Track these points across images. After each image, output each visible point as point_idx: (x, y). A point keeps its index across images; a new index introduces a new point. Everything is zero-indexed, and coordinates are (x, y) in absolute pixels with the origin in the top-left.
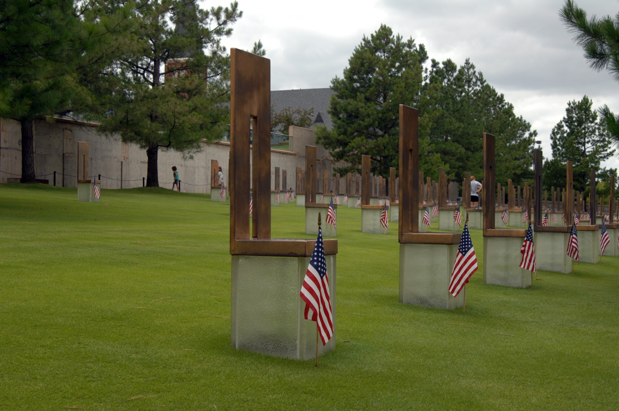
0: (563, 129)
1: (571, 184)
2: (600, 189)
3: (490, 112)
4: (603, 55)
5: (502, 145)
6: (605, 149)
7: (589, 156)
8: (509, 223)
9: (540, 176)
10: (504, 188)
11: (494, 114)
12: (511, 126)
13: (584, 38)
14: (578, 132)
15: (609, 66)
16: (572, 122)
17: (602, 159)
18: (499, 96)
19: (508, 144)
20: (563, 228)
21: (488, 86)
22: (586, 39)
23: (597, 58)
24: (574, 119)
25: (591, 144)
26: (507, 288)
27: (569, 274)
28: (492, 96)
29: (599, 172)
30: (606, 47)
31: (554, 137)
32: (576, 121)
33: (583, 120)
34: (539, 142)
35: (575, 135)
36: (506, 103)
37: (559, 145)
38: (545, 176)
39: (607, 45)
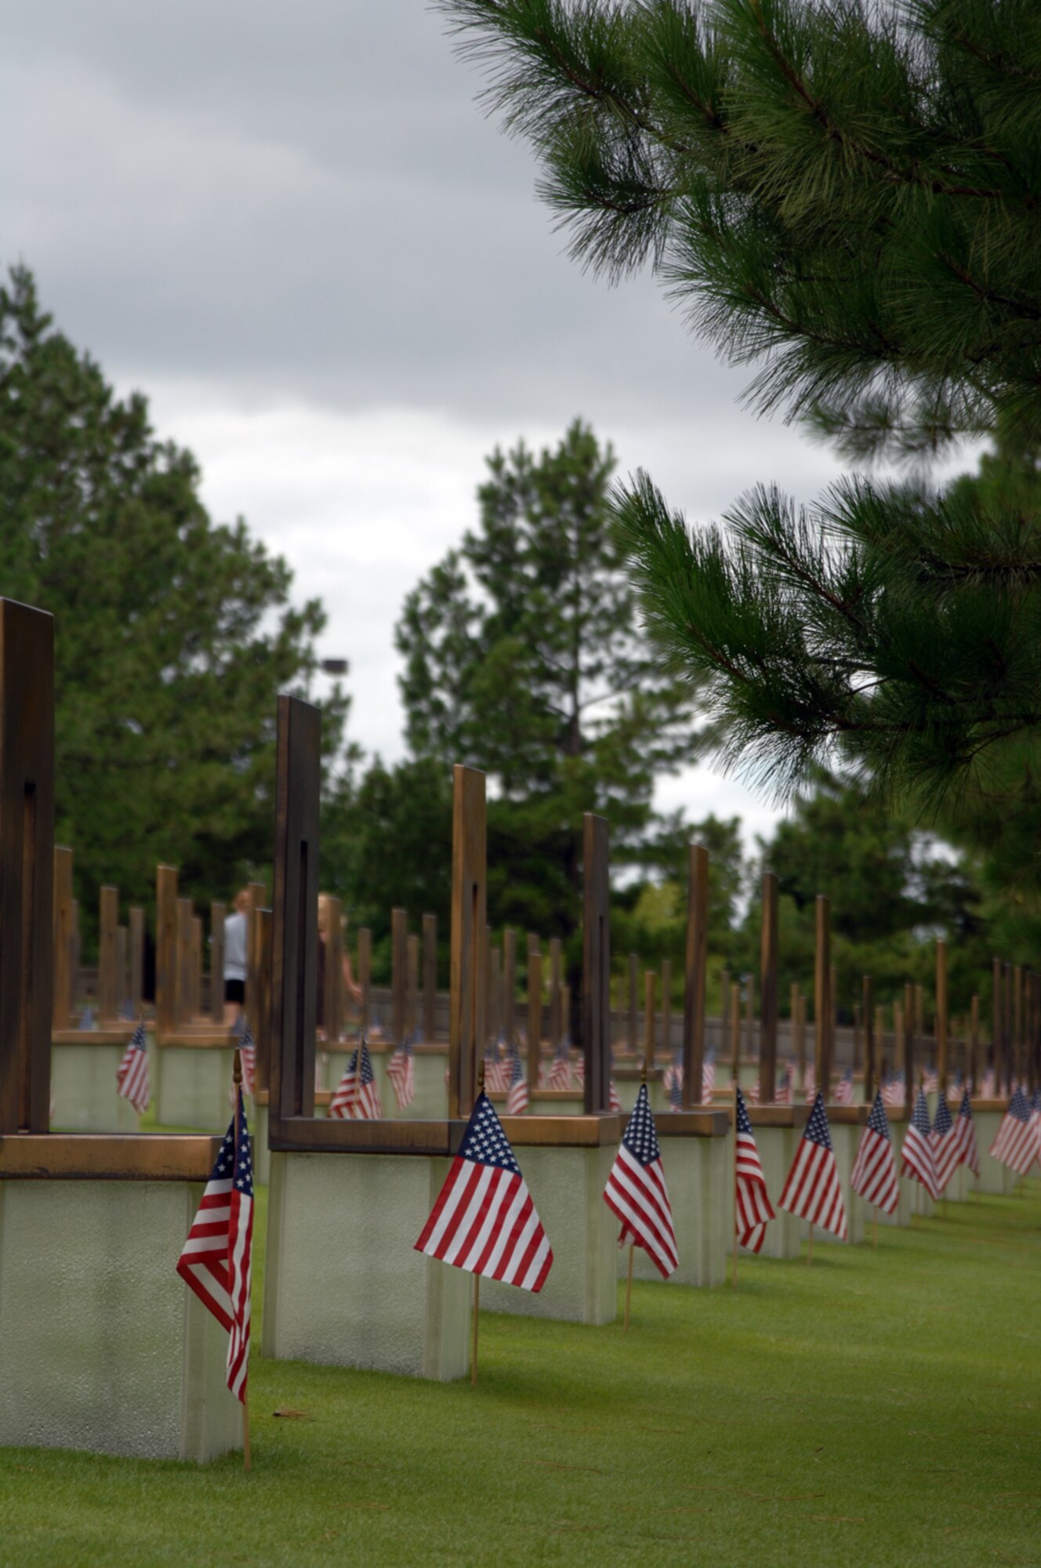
0: (459, 596)
1: (475, 889)
2: (653, 927)
3: (73, 493)
4: (640, 189)
5: (136, 675)
6: (683, 709)
7: (600, 745)
8: (158, 1110)
9: (304, 846)
10: (137, 913)
11: (95, 505)
12: (185, 572)
13: (541, 90)
14: (542, 618)
15: (670, 258)
16: (512, 559)
17: (662, 764)
18: (121, 406)
19: (168, 674)
20: (427, 1128)
21: (60, 349)
22: (548, 102)
23: (608, 206)
24: (522, 545)
25: (611, 680)
26: (106, 1463)
27: (456, 1381)
28: (83, 402)
29: (651, 832)
30: (655, 148)
31: (413, 639)
32: (533, 555)
33: (565, 549)
34: (336, 667)
35: (527, 631)
36: (158, 447)
37: (439, 685)
38: (367, 852)
39: (661, 138)
